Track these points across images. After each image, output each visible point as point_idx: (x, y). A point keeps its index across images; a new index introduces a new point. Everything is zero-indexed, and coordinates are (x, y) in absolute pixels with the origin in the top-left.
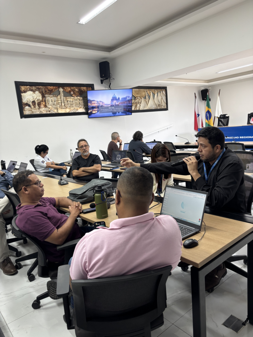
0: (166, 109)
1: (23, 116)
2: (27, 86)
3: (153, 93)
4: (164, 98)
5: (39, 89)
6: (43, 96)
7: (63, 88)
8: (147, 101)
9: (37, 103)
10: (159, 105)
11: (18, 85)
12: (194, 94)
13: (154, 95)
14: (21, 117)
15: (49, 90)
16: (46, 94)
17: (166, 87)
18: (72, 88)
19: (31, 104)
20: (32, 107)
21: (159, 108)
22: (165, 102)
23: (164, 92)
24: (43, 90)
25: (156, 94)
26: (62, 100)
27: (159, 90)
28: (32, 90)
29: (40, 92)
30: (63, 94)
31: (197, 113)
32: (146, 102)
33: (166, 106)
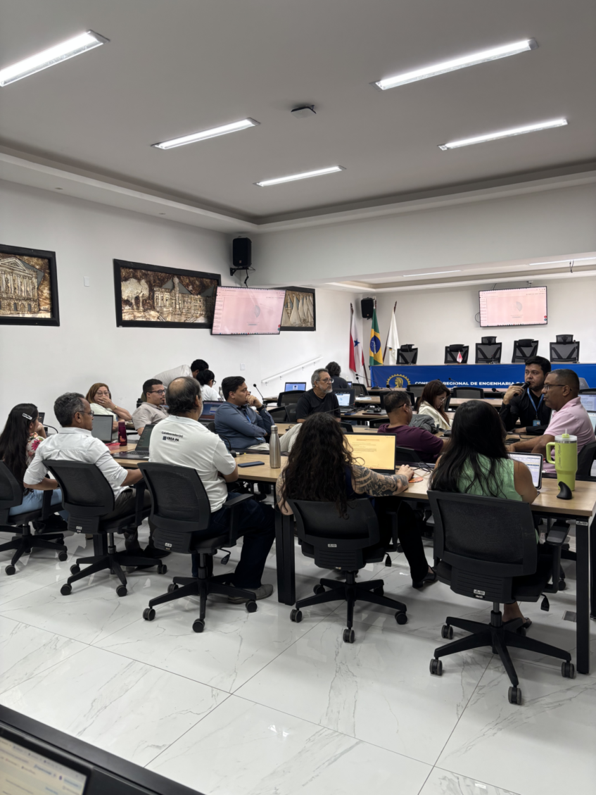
0: (313, 329)
1: (121, 323)
2: (130, 268)
3: (297, 298)
4: (311, 308)
5: (145, 276)
6: (151, 290)
7: (179, 278)
8: (289, 311)
9: (141, 301)
10: (304, 320)
11: (119, 265)
12: (350, 306)
13: (298, 300)
14: (118, 326)
15: (159, 279)
16: (154, 286)
17: (314, 290)
18: (192, 279)
19: (133, 301)
20: (135, 307)
21: (304, 325)
22: (312, 315)
23: (311, 299)
24: (152, 278)
25: (301, 301)
26: (177, 298)
27: (305, 294)
28: (135, 277)
29: (147, 282)
30: (178, 289)
31: (354, 339)
32: (288, 313)
33: (313, 323)
